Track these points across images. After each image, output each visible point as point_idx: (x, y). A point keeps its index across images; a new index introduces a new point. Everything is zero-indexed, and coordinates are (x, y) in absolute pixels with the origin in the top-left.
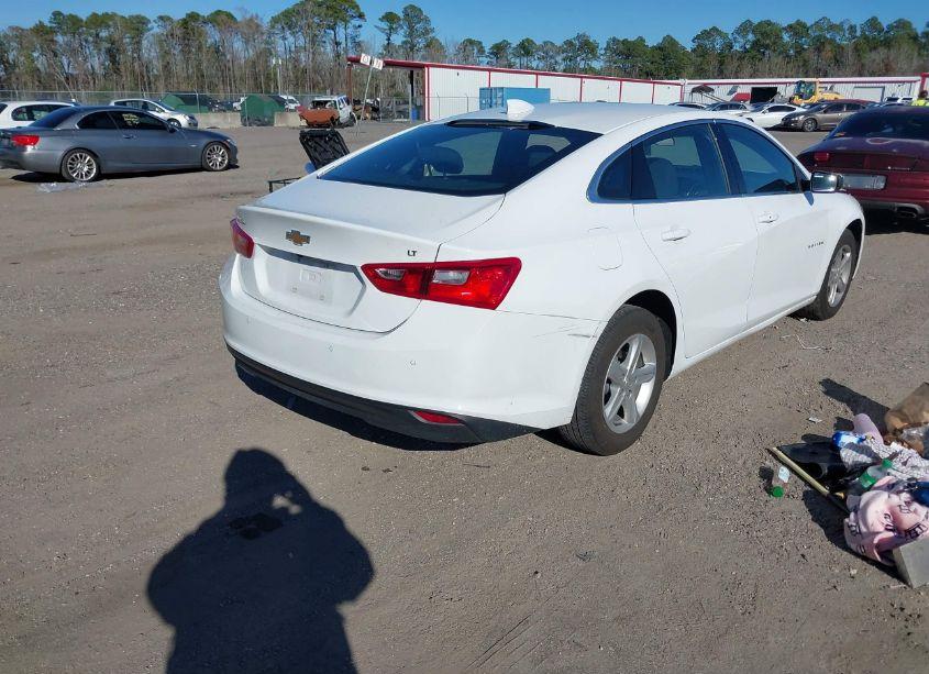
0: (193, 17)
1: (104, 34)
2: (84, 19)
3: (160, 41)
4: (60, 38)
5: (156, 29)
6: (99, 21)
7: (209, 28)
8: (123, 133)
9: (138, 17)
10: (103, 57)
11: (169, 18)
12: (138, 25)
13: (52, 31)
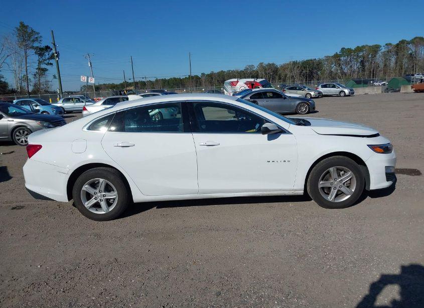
0: (402, 42)
1: (361, 54)
2: (353, 49)
3: (384, 54)
4: (342, 58)
5: (383, 49)
6: (359, 49)
7: (410, 46)
8: (265, 100)
9: (376, 45)
10: (359, 64)
11: (390, 44)
12: (375, 49)
13: (340, 56)
